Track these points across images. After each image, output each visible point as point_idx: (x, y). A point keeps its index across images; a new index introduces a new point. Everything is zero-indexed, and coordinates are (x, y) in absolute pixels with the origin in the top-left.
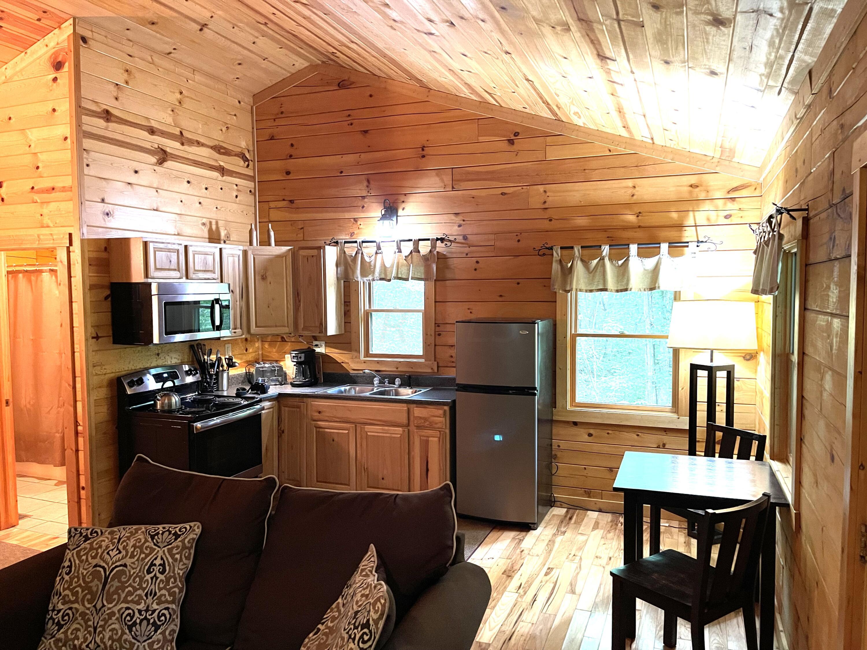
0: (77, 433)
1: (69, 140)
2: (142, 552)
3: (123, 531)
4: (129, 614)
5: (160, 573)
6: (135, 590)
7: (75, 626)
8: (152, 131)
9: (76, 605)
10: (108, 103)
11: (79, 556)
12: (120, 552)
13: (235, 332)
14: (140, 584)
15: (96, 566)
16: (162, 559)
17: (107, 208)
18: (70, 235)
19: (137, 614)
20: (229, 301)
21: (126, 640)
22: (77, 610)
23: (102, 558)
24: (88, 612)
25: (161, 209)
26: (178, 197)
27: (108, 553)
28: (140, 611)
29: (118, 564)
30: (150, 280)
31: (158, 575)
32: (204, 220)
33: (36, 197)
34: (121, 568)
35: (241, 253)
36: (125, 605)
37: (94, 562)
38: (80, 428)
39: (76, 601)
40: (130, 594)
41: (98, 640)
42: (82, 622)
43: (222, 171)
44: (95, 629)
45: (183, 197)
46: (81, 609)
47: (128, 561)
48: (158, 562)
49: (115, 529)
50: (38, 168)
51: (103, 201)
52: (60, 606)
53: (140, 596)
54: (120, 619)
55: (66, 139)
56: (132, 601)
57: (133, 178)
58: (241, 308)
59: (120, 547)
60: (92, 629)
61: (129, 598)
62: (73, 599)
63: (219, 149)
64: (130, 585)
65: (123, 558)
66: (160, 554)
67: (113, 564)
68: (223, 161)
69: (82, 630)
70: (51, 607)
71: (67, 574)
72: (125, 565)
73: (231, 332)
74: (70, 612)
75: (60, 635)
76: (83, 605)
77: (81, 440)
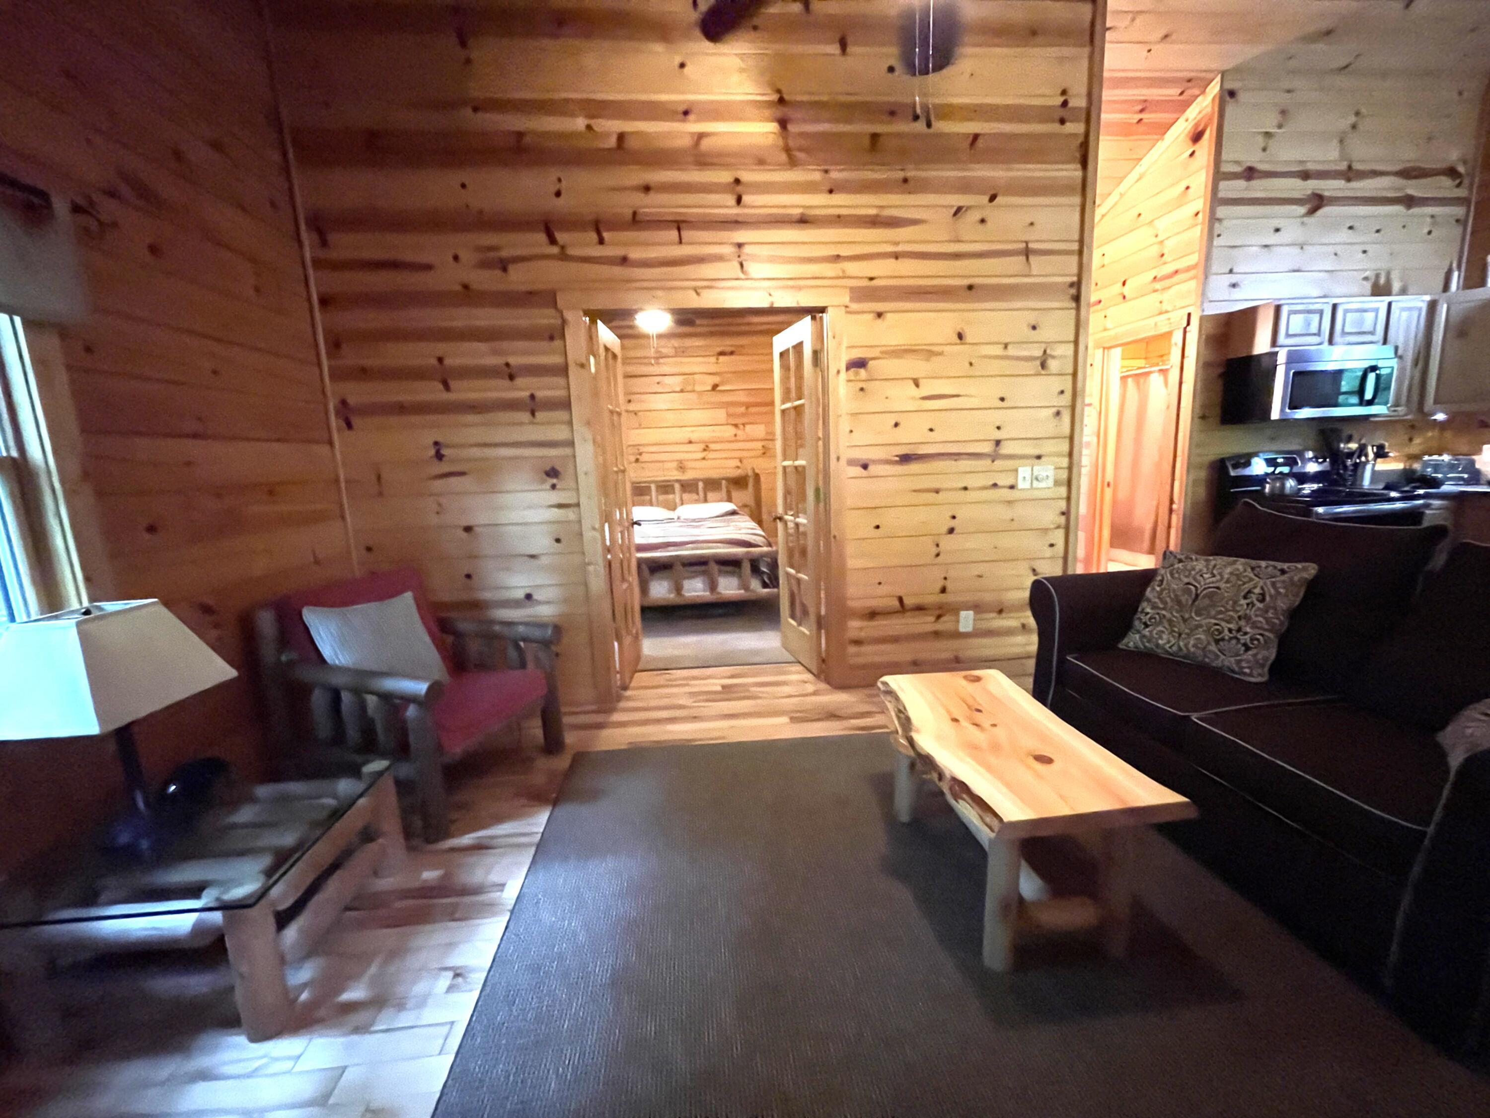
0: (1171, 511)
1: (1200, 215)
2: (1239, 579)
3: (1220, 560)
4: (1217, 630)
5: (1258, 600)
6: (1227, 610)
7: (1160, 628)
8: (1305, 175)
9: (1164, 612)
10: (1254, 158)
11: (1172, 574)
12: (1214, 576)
13: (1395, 411)
14: (1233, 607)
15: (1188, 584)
16: (1262, 588)
17: (1233, 278)
18: (1189, 315)
19: (1226, 632)
20: (1392, 368)
21: (1210, 651)
22: (1164, 616)
23: (1195, 579)
24: (1174, 619)
25: (1303, 269)
26: (1331, 249)
27: (1201, 576)
28: (1230, 630)
29: (1211, 585)
30: (1276, 349)
31: (1256, 602)
32: (1367, 274)
33: (1158, 286)
34: (1215, 590)
35: (1424, 306)
36: (1214, 621)
37: (1186, 580)
38: (1175, 506)
39: (1164, 609)
40: (1221, 612)
41: (1181, 644)
42: (1167, 626)
43: (1409, 201)
44: (1180, 635)
45: (1338, 249)
46: (1168, 615)
47: (1222, 585)
48: (1257, 591)
49: (1211, 558)
50: (1162, 255)
51: (1231, 271)
52: (1148, 610)
53: (1232, 617)
54: (1208, 631)
55: (1197, 214)
56: (1222, 619)
57: (1273, 239)
58: (1412, 378)
59: (1215, 572)
60: (1176, 635)
61: (1220, 616)
62: (1161, 606)
63: (1407, 174)
64: (1223, 606)
65: (1217, 581)
66: (1261, 583)
67: (1205, 584)
68: (1413, 188)
69: (1166, 632)
70: (1140, 609)
71: (1159, 586)
72: (1218, 588)
73: (1388, 408)
74: (1157, 616)
75: (1146, 632)
76: (1171, 613)
77: (1174, 517)
